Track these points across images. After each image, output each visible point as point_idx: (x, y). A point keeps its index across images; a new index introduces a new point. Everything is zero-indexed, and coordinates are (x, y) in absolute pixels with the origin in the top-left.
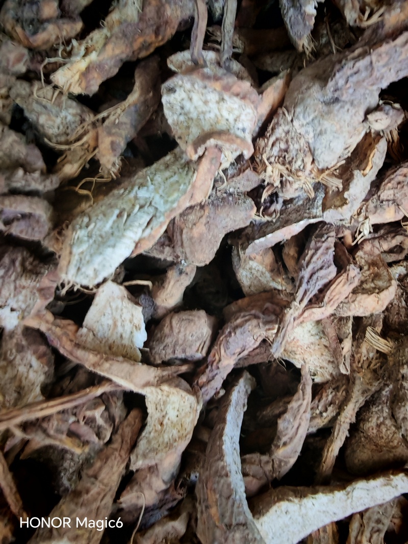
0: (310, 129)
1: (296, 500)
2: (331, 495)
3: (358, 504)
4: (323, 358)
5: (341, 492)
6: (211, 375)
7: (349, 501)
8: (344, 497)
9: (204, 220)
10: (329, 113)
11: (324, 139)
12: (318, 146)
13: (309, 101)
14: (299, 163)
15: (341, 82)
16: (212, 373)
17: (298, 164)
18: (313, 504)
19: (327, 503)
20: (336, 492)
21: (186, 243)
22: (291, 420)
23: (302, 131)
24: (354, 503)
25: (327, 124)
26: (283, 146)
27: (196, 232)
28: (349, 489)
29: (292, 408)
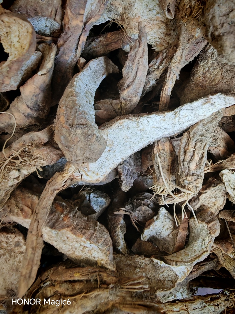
1: (135, 119)
2: (163, 115)
3: (184, 121)
4: (160, 31)
5: (171, 112)
6: (65, 38)
7: (177, 118)
8: (173, 117)
16: (67, 36)
18: (148, 122)
19: (160, 121)
20: (166, 113)
22: (131, 65)
24: (181, 120)
28: (176, 110)
29: (131, 55)
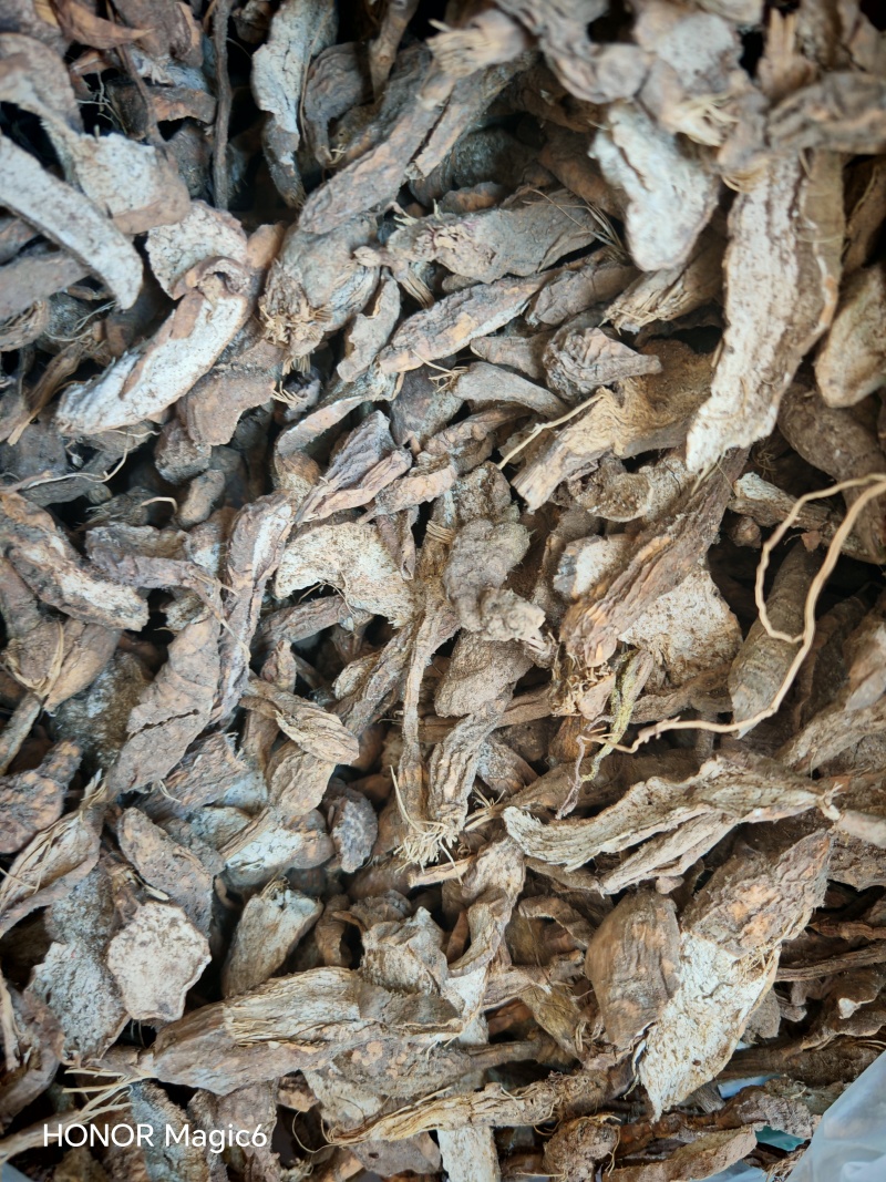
0: (298, 270)
9: (216, 392)
10: (311, 249)
11: (311, 275)
12: (308, 284)
13: (294, 243)
14: (295, 306)
15: (309, 214)
17: (294, 308)
21: (199, 420)
23: (291, 274)
25: (310, 260)
26: (280, 296)
27: (209, 404)
